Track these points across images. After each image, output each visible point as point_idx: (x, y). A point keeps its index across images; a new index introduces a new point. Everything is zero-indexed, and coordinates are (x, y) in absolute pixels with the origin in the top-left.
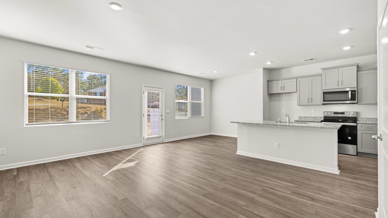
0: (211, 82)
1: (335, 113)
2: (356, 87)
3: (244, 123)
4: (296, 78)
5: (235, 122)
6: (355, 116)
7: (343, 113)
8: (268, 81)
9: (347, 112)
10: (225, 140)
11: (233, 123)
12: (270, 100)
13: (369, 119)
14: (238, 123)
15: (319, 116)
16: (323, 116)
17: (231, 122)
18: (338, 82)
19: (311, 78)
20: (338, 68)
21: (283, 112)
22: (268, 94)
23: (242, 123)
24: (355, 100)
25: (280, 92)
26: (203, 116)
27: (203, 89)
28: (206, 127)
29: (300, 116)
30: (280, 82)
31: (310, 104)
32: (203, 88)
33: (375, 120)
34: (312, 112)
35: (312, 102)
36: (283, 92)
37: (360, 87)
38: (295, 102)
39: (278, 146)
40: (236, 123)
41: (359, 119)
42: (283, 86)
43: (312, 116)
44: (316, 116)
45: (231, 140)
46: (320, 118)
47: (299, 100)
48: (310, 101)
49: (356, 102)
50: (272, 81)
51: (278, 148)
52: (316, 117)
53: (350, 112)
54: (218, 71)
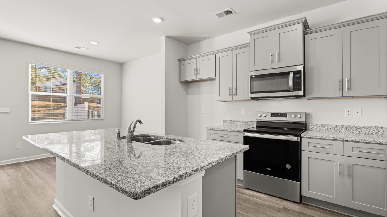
0: (121, 65)
1: (273, 115)
2: (302, 63)
4: (215, 53)
6: (303, 120)
7: (285, 115)
8: (180, 60)
9: (291, 113)
12: (187, 93)
13: (326, 127)
15: (251, 121)
16: (256, 121)
18: (273, 55)
19: (235, 51)
20: (274, 29)
21: (203, 112)
22: (180, 82)
24: (300, 90)
25: (194, 78)
26: (104, 117)
27: (104, 76)
33: (336, 129)
36: (199, 77)
37: (310, 65)
41: (310, 126)
42: (198, 67)
43: (241, 120)
44: (246, 121)
46: (251, 123)
47: (219, 92)
49: (301, 93)
50: (184, 59)
52: (246, 122)
53: (296, 114)
54: (98, 42)
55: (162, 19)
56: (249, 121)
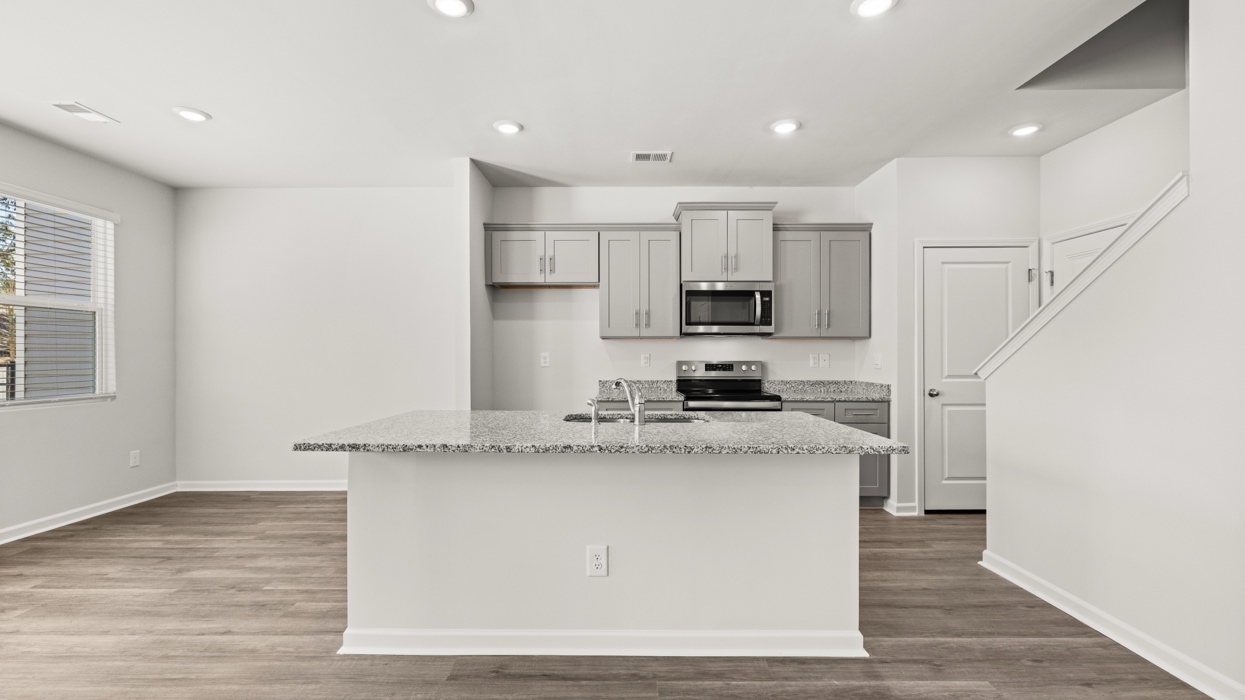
0: (177, 193)
1: (709, 367)
2: (772, 279)
3: (406, 449)
4: (599, 229)
5: (329, 447)
7: (729, 365)
8: (489, 228)
9: (741, 363)
10: (262, 525)
11: (318, 454)
12: (495, 314)
14: (354, 447)
15: (664, 379)
16: (674, 379)
17: (297, 447)
18: (726, 258)
19: (646, 235)
20: (728, 210)
21: (543, 364)
22: (487, 285)
23: (385, 449)
24: (770, 324)
25: (538, 279)
26: (112, 388)
27: (110, 225)
28: (135, 453)
29: (603, 379)
30: (538, 236)
31: (644, 333)
32: (106, 219)
34: (642, 362)
35: (648, 325)
36: (551, 279)
37: (779, 282)
38: (592, 326)
39: (603, 561)
40: (342, 447)
42: (550, 253)
43: (642, 379)
44: (654, 379)
45: (299, 516)
46: (665, 386)
47: (607, 318)
48: (643, 322)
49: (771, 329)
50: (505, 228)
51: (603, 571)
52: (653, 382)
53: (748, 364)
54: (209, 116)
55: (522, 128)
56: (660, 379)
